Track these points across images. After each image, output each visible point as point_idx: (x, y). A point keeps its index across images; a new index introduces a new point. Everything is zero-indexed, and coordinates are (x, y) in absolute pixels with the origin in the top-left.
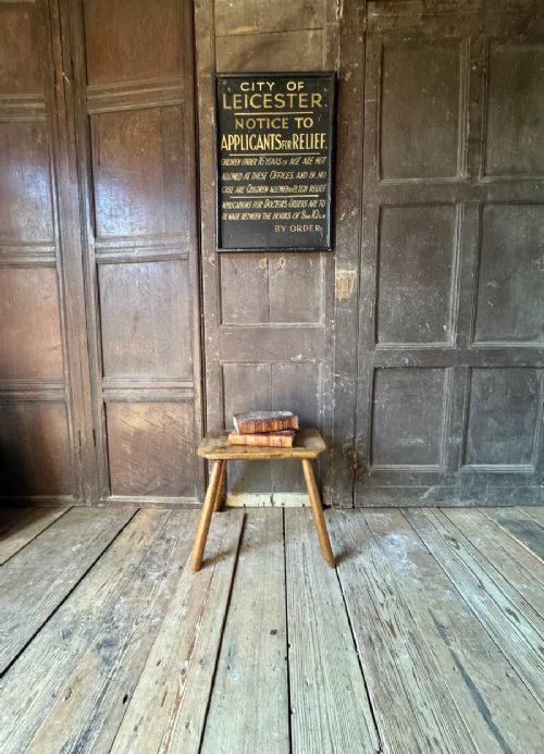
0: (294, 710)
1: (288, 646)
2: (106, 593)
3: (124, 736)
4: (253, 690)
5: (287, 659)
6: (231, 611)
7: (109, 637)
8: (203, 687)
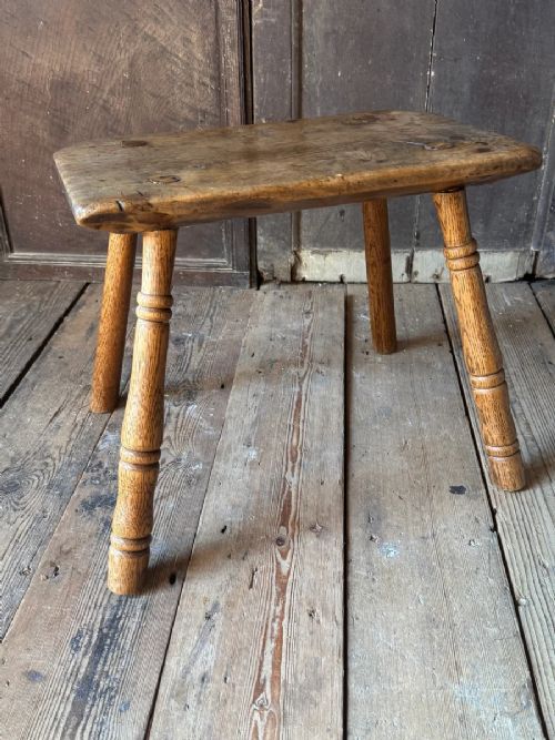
0: (523, 601)
1: (494, 512)
2: (69, 424)
3: (187, 626)
4: (432, 570)
5: (495, 529)
6: (355, 455)
7: (103, 492)
8: (329, 564)
